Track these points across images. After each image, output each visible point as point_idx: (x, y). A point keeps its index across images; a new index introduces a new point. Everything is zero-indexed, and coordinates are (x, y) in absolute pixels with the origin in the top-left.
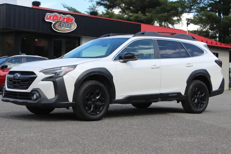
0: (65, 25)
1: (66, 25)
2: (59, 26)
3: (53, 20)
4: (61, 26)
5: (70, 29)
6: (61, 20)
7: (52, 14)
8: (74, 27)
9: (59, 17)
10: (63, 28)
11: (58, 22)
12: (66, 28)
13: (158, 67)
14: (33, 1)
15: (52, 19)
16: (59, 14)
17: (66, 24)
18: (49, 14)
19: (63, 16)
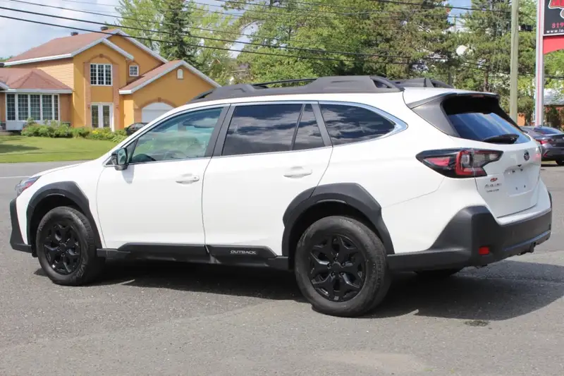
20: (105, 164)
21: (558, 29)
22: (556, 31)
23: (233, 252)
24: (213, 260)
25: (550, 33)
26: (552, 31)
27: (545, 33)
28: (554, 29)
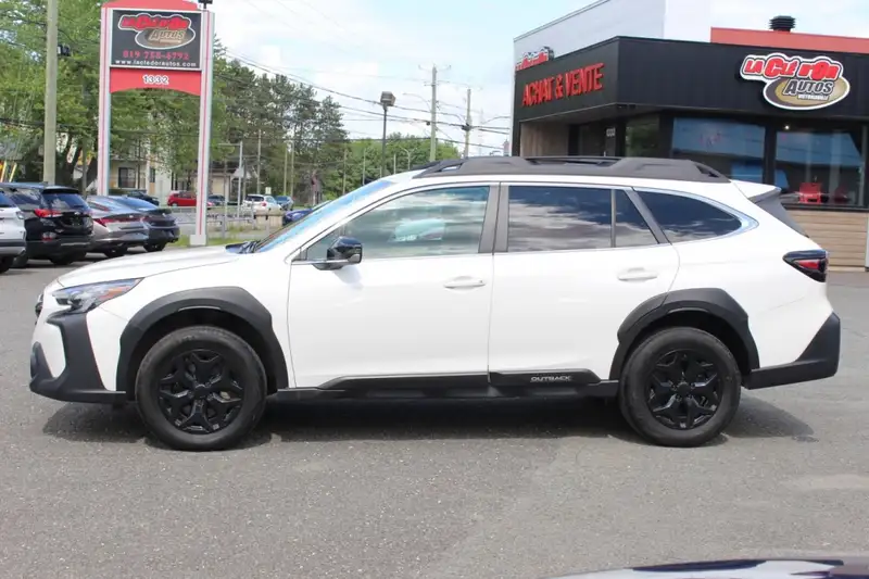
0: (807, 89)
1: (813, 89)
2: (787, 92)
3: (769, 74)
4: (793, 91)
5: (826, 98)
6: (797, 72)
7: (766, 58)
8: (841, 90)
9: (789, 64)
10: (800, 96)
11: (783, 79)
12: (809, 96)
13: (477, 282)
14: (772, 18)
15: (763, 71)
16: (789, 56)
17: (812, 84)
18: (755, 57)
19: (802, 59)
20: (289, 260)
21: (132, 60)
22: (129, 62)
23: (534, 379)
24: (492, 393)
25: (120, 64)
26: (123, 62)
27: (113, 63)
28: (127, 59)
